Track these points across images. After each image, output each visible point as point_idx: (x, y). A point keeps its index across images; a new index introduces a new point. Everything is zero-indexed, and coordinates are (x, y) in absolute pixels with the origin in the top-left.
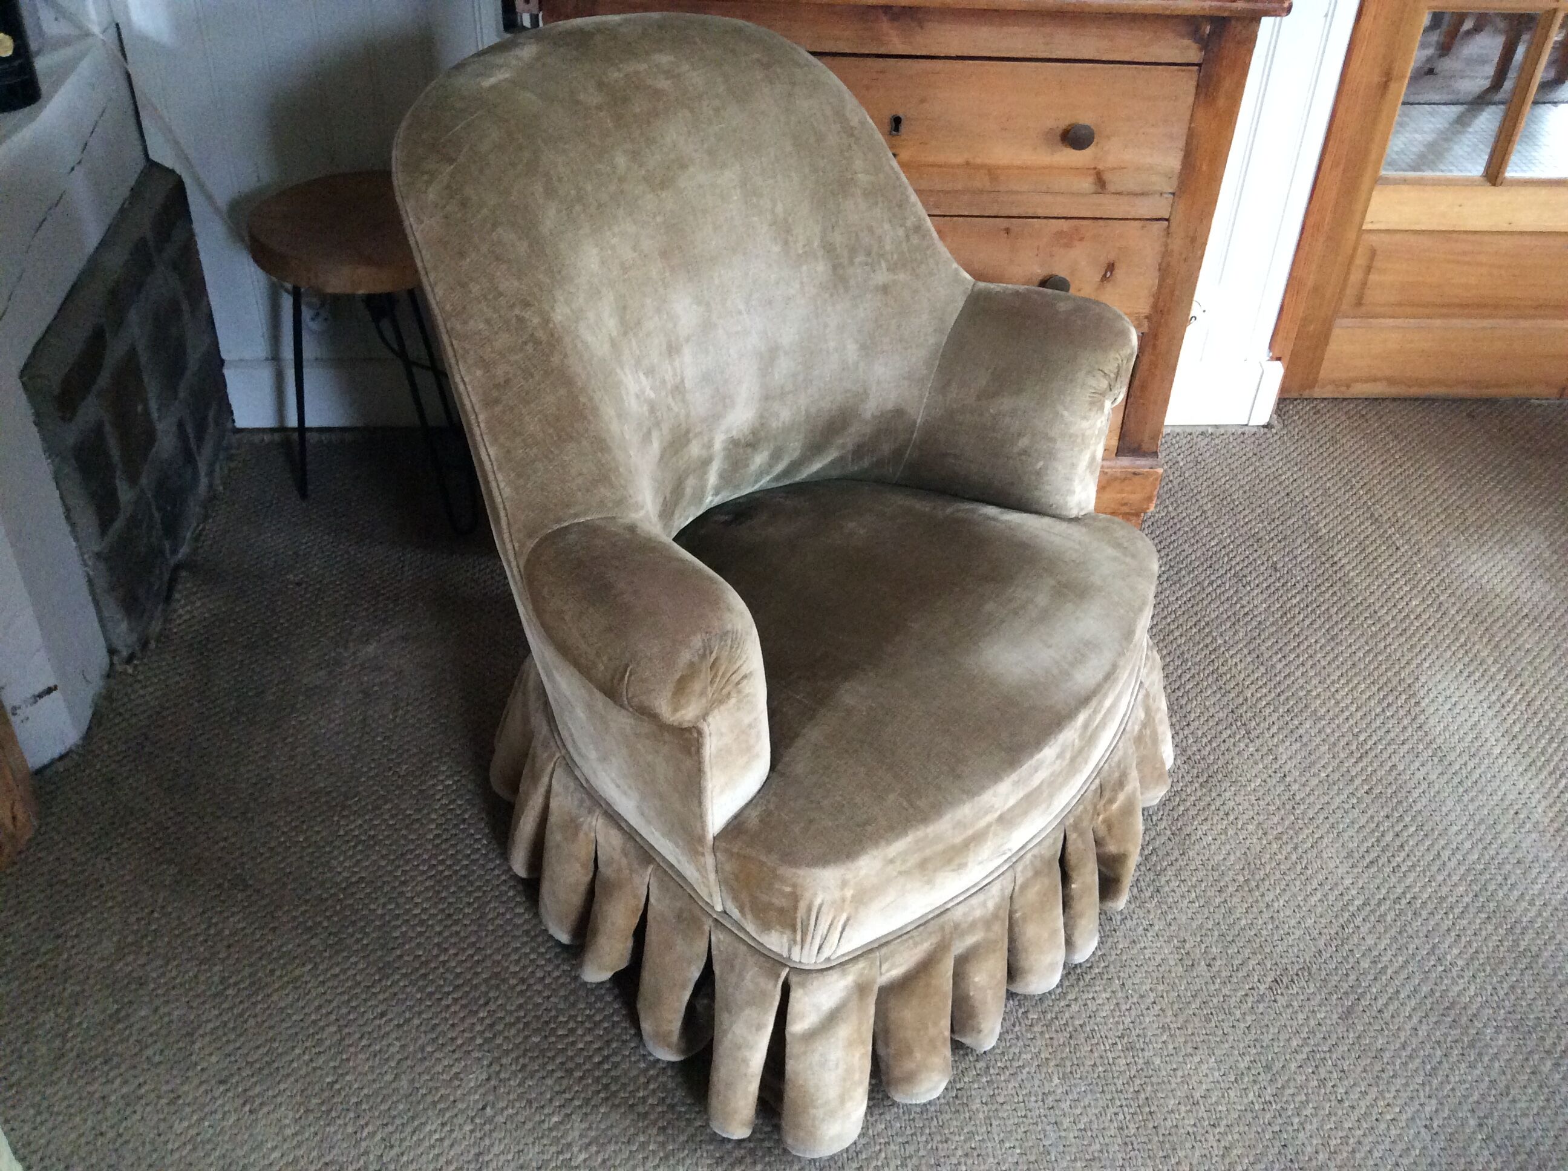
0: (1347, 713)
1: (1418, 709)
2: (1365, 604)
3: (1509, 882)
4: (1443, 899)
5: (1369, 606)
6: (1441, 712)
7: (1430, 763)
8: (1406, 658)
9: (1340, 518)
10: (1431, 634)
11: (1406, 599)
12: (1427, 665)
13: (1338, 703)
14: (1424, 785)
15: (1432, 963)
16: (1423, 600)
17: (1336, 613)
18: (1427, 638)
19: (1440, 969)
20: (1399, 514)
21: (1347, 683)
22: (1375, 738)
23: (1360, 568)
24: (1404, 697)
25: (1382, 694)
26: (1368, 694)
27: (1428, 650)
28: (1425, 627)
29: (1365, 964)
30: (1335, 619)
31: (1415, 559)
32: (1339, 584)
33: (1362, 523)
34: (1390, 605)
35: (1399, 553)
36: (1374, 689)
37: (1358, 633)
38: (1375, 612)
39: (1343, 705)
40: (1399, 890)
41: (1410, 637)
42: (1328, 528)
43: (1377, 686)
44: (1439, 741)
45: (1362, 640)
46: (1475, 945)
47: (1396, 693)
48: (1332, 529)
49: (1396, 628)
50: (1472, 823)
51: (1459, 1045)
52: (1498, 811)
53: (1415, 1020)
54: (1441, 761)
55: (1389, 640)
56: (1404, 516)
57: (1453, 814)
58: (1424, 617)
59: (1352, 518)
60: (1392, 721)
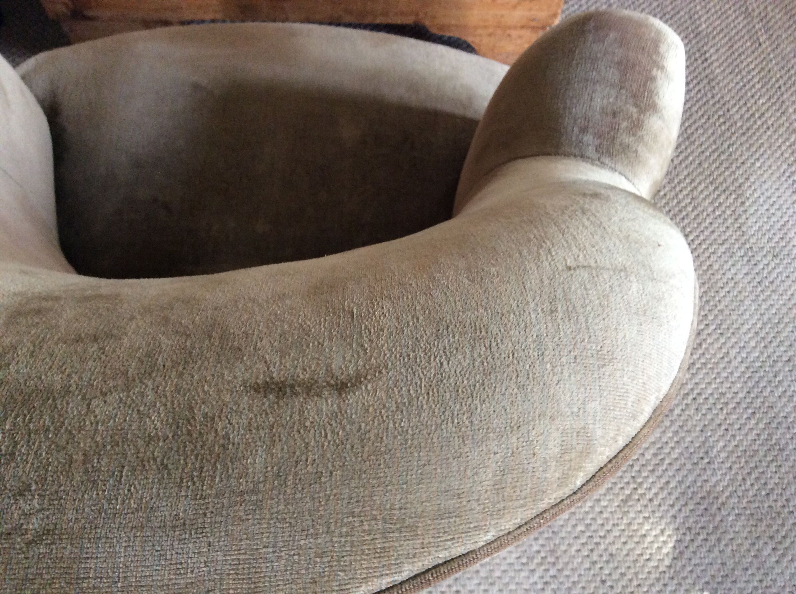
0: (684, 213)
1: (742, 209)
2: (722, 102)
3: (778, 379)
4: (723, 394)
5: (724, 104)
6: (760, 212)
7: (740, 263)
8: (744, 158)
9: (719, 13)
10: (769, 133)
11: (756, 97)
12: (758, 164)
13: (679, 203)
14: (731, 284)
15: (701, 455)
16: (770, 99)
17: (697, 112)
18: (765, 137)
19: (706, 460)
20: (769, 8)
21: (691, 183)
22: (702, 237)
23: (725, 65)
24: (733, 196)
25: (717, 193)
26: (705, 193)
27: (762, 150)
28: (765, 126)
29: (648, 456)
30: (695, 117)
31: (772, 56)
32: (705, 81)
33: (737, 18)
34: (741, 103)
35: (760, 50)
36: (711, 188)
37: (710, 131)
38: (728, 110)
39: (683, 204)
40: (690, 386)
41: (751, 137)
42: (707, 23)
43: (714, 186)
44: (752, 241)
45: (712, 139)
46: (738, 438)
47: (727, 193)
48: (711, 24)
49: (741, 127)
50: (761, 322)
51: (705, 532)
52: (784, 310)
53: (677, 508)
54: (749, 261)
55: (734, 138)
56: (772, 10)
57: (748, 313)
58: (767, 115)
59: (730, 12)
60: (720, 221)
